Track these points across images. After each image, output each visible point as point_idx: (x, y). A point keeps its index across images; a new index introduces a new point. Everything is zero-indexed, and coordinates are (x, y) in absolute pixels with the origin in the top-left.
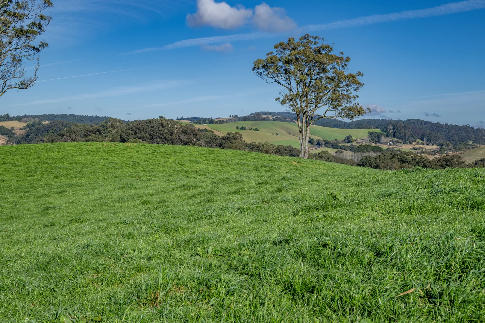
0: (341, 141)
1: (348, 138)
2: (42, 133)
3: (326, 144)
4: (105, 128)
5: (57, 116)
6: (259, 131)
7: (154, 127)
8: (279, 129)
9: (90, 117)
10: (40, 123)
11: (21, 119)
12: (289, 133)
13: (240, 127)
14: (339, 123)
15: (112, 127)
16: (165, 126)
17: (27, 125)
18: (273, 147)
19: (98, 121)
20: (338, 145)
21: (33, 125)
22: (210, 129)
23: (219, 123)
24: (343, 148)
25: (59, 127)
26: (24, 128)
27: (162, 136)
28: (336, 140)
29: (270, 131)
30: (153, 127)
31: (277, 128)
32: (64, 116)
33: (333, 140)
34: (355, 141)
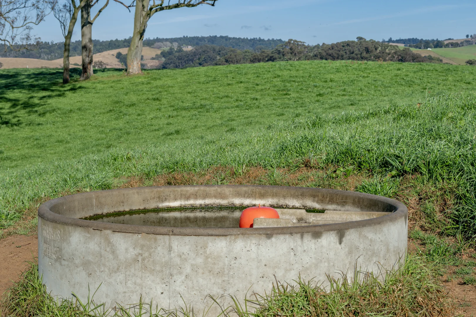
2: (184, 64)
4: (281, 54)
5: (203, 39)
7: (355, 53)
9: (251, 40)
10: (180, 50)
11: (153, 44)
15: (291, 53)
16: (372, 51)
17: (162, 53)
19: (263, 46)
21: (170, 52)
22: (437, 56)
25: (208, 54)
26: (157, 57)
30: (353, 53)
32: (213, 39)
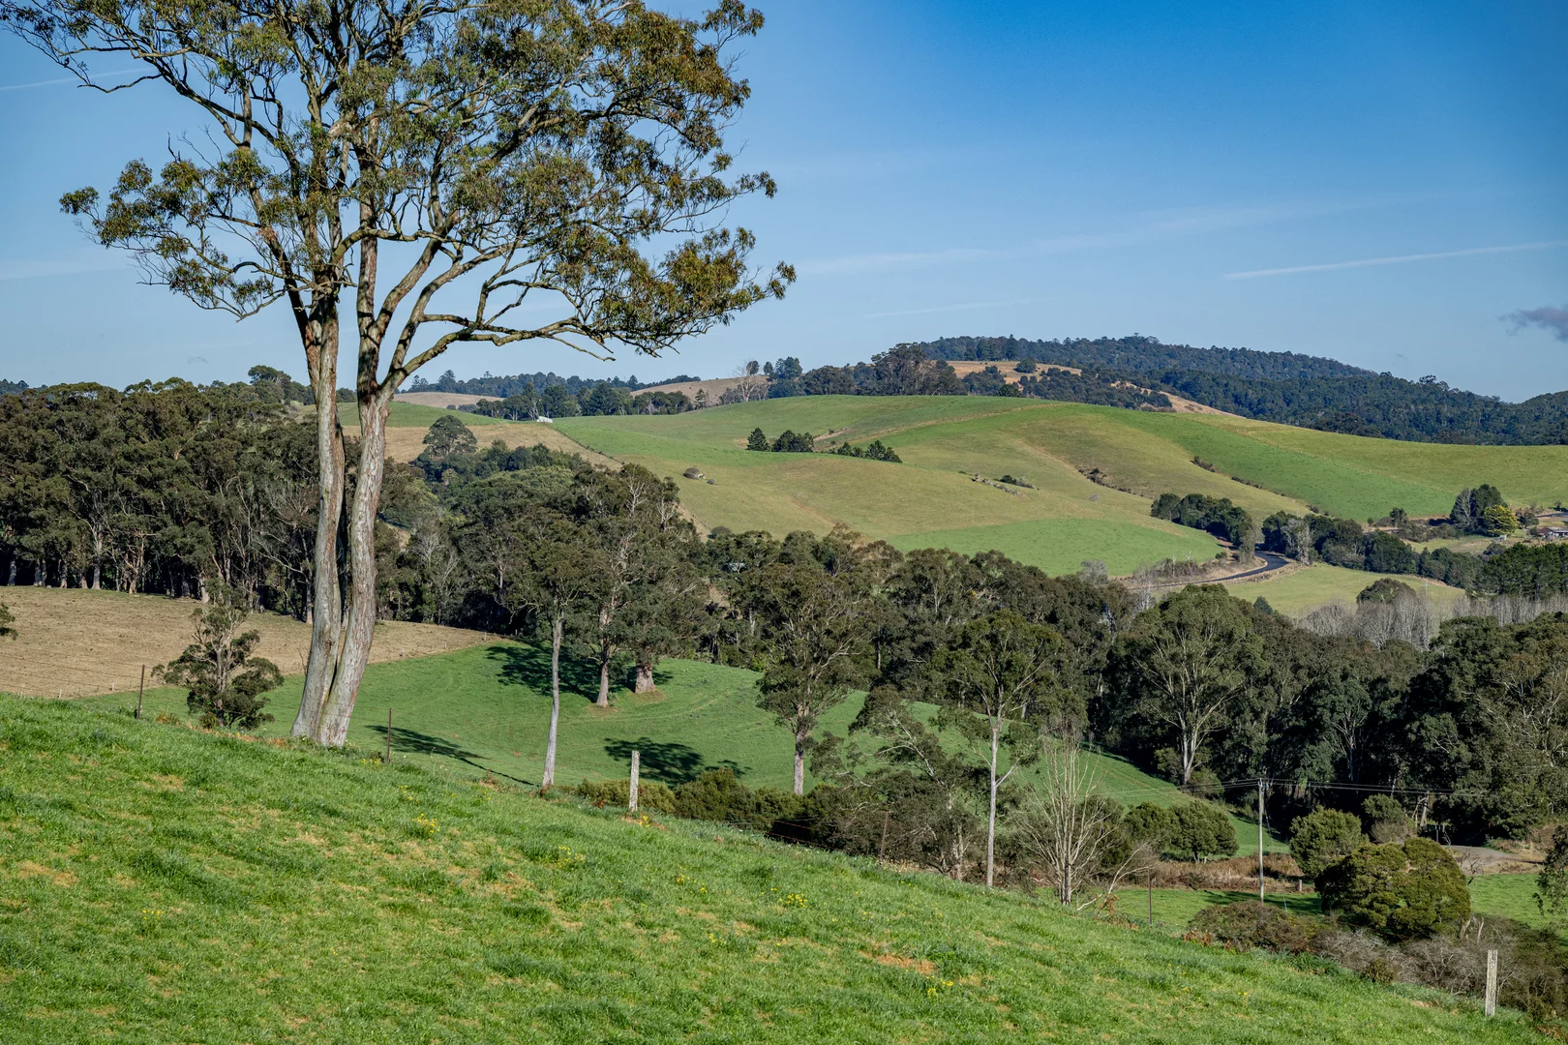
0: (1432, 522)
1: (1473, 505)
3: (1330, 546)
6: (896, 459)
8: (1028, 449)
12: (1094, 475)
13: (771, 437)
14: (1446, 410)
18: (887, 564)
20: (1402, 548)
22: (569, 448)
23: (651, 407)
24: (1439, 566)
27: (148, 494)
28: (1397, 515)
29: (971, 458)
31: (1018, 443)
33: (1377, 516)
34: (1522, 520)
